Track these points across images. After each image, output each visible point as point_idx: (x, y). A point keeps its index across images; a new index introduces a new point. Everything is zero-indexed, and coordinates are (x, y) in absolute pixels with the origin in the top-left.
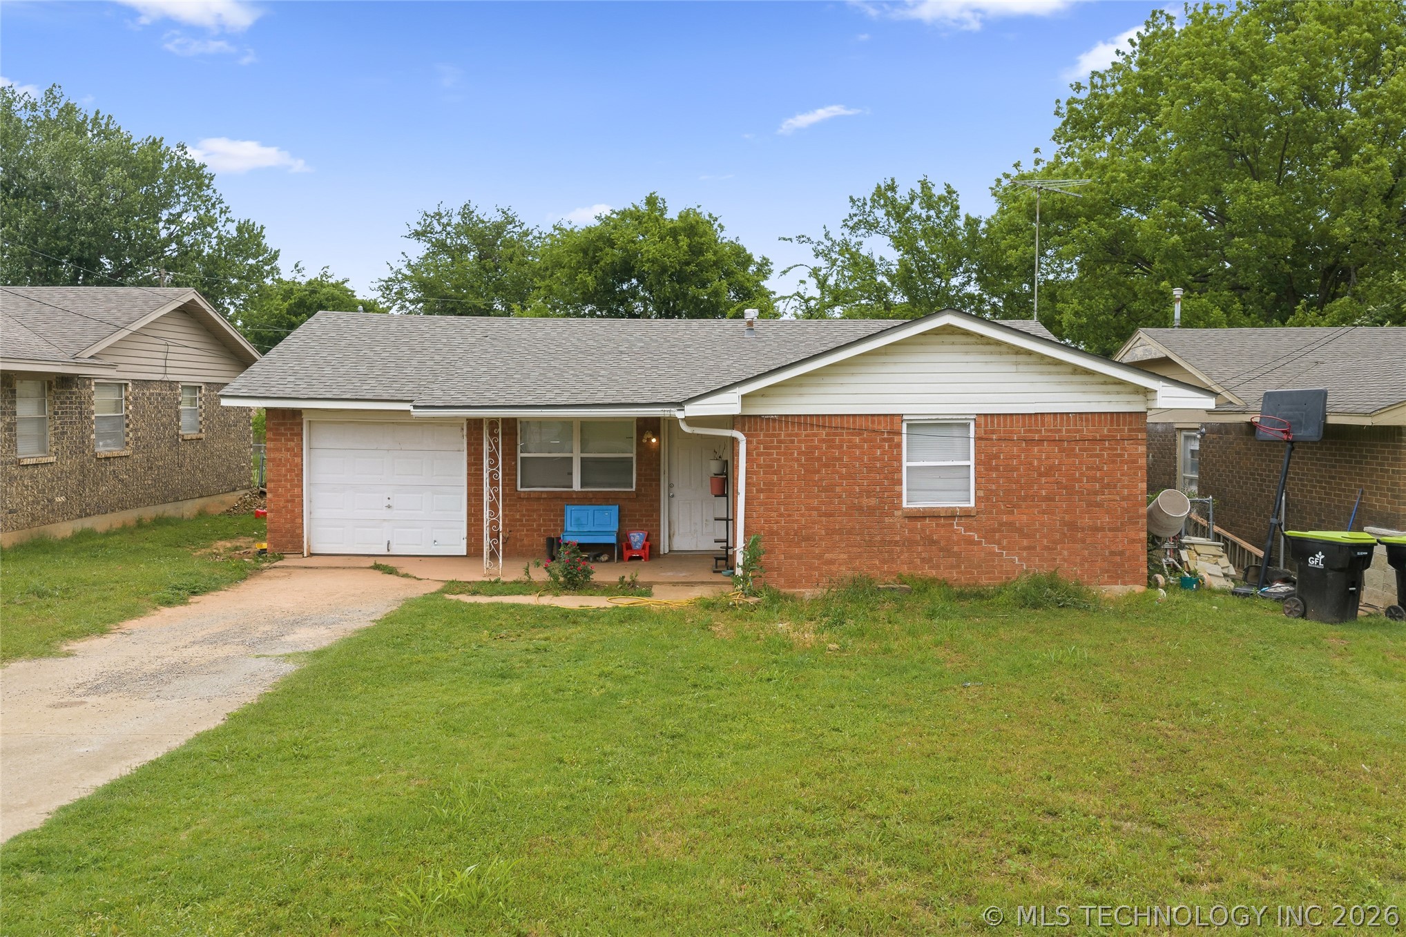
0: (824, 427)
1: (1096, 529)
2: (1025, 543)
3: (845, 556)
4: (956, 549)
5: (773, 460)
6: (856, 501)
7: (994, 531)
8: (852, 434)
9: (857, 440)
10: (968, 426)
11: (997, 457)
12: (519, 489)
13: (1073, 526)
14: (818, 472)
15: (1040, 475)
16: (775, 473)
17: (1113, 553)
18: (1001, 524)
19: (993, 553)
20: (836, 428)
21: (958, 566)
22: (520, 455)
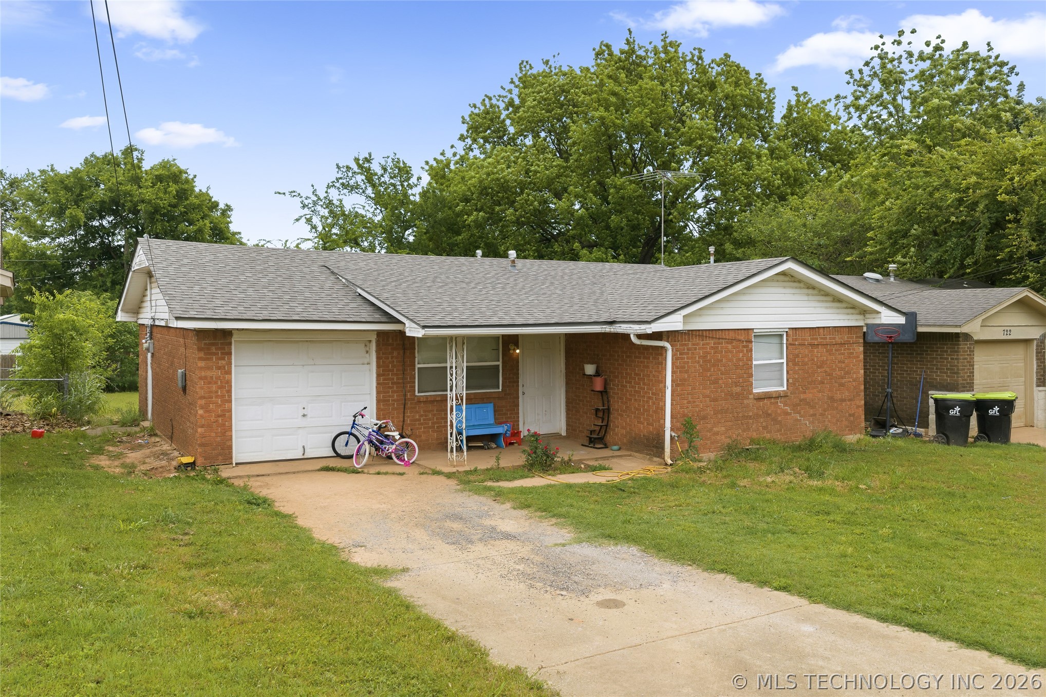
0: (713, 338)
1: (843, 400)
2: (811, 412)
3: (723, 429)
4: (780, 419)
5: (684, 363)
6: (729, 389)
7: (797, 405)
8: (727, 343)
9: (730, 347)
10: (781, 336)
11: (797, 356)
12: (417, 394)
13: (832, 399)
14: (709, 370)
15: (818, 367)
16: (687, 372)
17: (850, 415)
18: (801, 401)
19: (797, 420)
20: (719, 339)
21: (781, 430)
22: (417, 366)
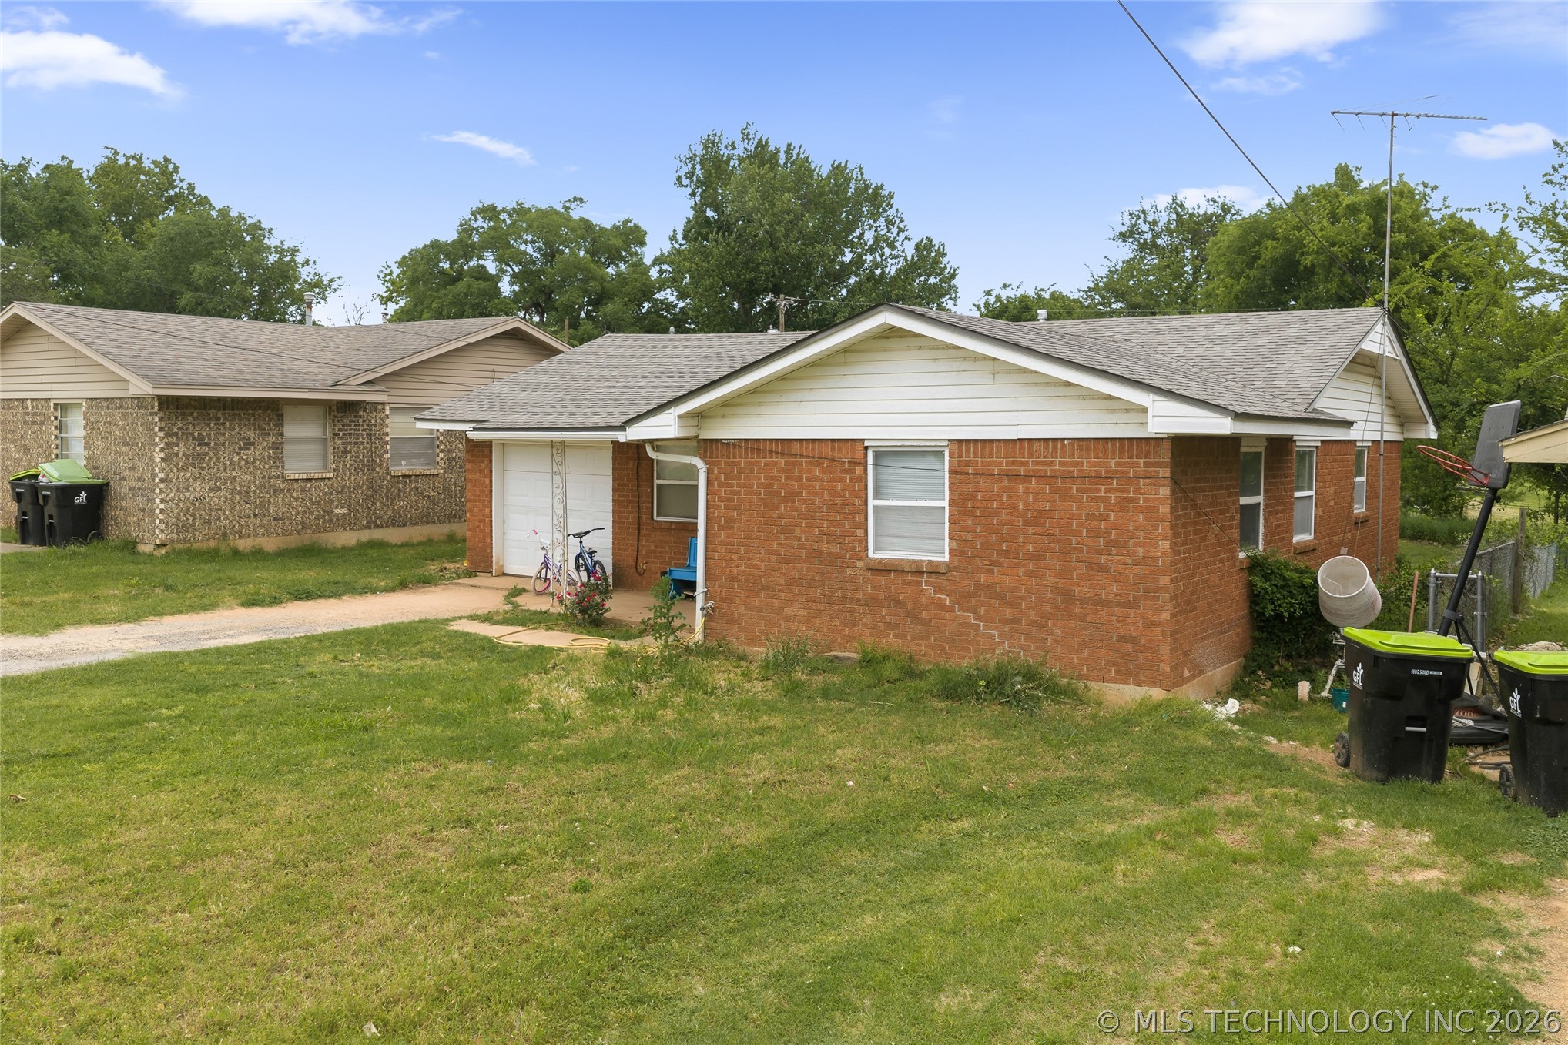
0: (783, 454)
1: (1099, 603)
2: (1008, 614)
3: (803, 613)
4: (924, 614)
5: (733, 492)
6: (816, 546)
7: (970, 594)
8: (811, 464)
9: (817, 470)
10: (942, 454)
11: (973, 497)
12: (655, 518)
13: (1068, 596)
14: (777, 508)
15: (1027, 523)
16: (736, 507)
17: (1121, 638)
18: (978, 586)
19: (967, 624)
20: (795, 455)
21: (927, 638)
22: (657, 482)
